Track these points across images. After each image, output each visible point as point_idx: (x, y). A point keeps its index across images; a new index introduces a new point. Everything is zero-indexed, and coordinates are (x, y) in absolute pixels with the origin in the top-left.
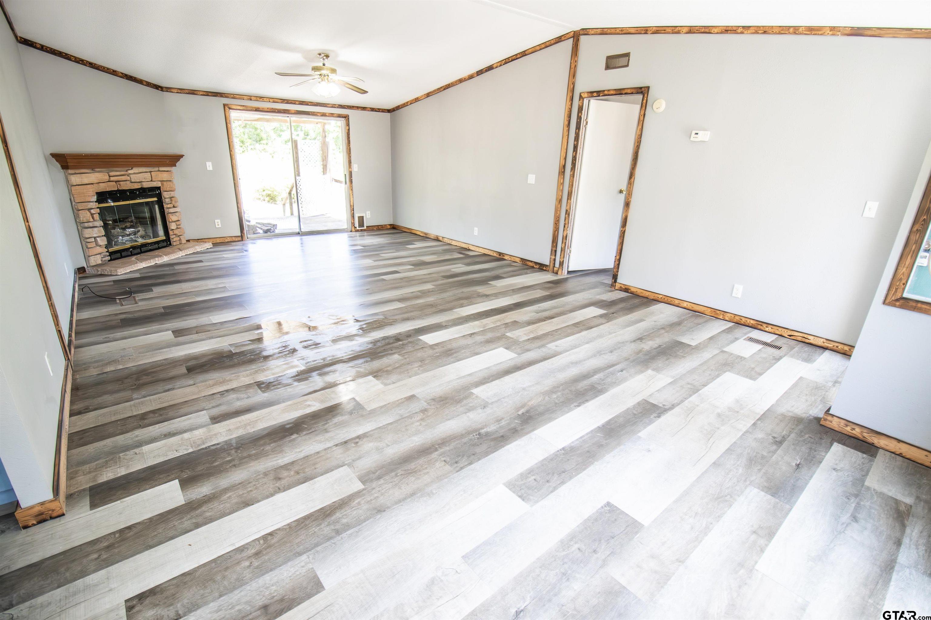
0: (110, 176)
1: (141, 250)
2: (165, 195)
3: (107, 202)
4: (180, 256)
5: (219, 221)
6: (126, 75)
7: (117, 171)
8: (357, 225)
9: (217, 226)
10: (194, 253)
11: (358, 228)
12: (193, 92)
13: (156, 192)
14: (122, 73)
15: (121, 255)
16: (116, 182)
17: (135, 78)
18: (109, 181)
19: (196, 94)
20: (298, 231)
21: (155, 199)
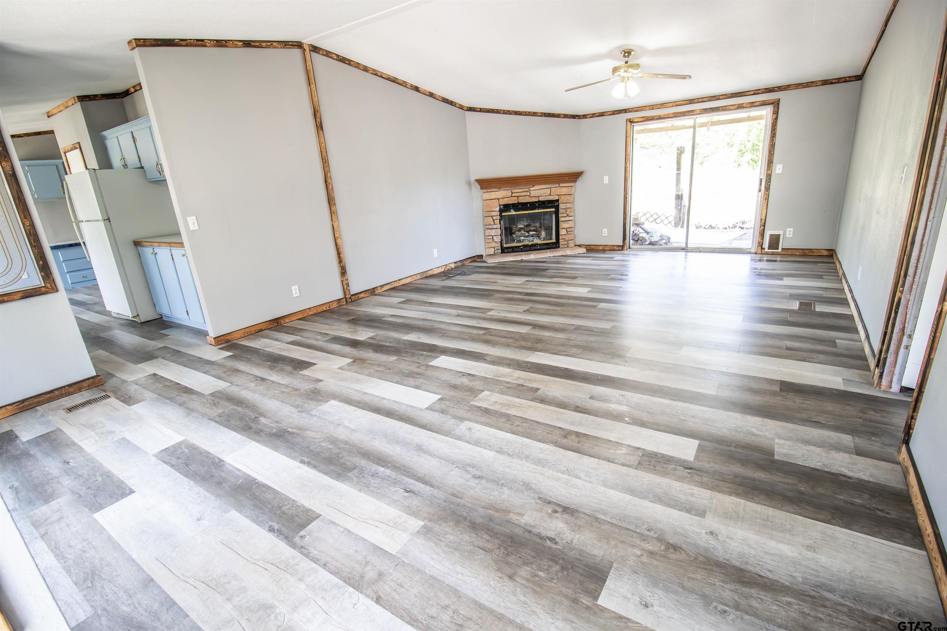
0: (512, 193)
1: (530, 248)
2: (561, 206)
3: (510, 211)
4: (547, 256)
5: (606, 230)
6: (545, 114)
7: (519, 189)
8: (766, 245)
9: (604, 235)
10: (563, 256)
11: (766, 250)
12: (602, 114)
13: (554, 204)
14: (542, 113)
15: (513, 250)
16: (517, 197)
17: (553, 114)
18: (512, 197)
19: (604, 116)
20: (684, 245)
21: (554, 210)
